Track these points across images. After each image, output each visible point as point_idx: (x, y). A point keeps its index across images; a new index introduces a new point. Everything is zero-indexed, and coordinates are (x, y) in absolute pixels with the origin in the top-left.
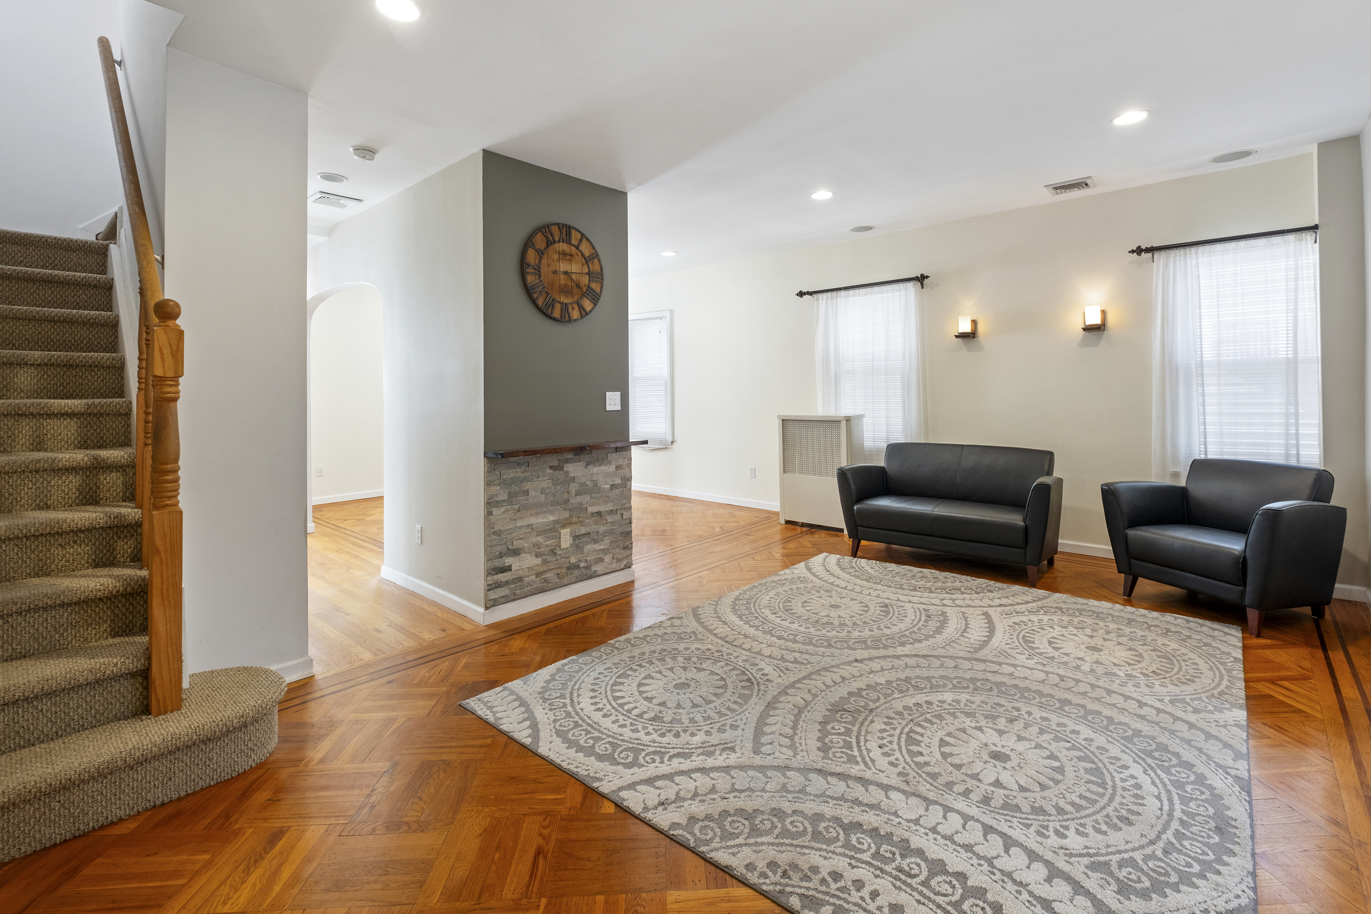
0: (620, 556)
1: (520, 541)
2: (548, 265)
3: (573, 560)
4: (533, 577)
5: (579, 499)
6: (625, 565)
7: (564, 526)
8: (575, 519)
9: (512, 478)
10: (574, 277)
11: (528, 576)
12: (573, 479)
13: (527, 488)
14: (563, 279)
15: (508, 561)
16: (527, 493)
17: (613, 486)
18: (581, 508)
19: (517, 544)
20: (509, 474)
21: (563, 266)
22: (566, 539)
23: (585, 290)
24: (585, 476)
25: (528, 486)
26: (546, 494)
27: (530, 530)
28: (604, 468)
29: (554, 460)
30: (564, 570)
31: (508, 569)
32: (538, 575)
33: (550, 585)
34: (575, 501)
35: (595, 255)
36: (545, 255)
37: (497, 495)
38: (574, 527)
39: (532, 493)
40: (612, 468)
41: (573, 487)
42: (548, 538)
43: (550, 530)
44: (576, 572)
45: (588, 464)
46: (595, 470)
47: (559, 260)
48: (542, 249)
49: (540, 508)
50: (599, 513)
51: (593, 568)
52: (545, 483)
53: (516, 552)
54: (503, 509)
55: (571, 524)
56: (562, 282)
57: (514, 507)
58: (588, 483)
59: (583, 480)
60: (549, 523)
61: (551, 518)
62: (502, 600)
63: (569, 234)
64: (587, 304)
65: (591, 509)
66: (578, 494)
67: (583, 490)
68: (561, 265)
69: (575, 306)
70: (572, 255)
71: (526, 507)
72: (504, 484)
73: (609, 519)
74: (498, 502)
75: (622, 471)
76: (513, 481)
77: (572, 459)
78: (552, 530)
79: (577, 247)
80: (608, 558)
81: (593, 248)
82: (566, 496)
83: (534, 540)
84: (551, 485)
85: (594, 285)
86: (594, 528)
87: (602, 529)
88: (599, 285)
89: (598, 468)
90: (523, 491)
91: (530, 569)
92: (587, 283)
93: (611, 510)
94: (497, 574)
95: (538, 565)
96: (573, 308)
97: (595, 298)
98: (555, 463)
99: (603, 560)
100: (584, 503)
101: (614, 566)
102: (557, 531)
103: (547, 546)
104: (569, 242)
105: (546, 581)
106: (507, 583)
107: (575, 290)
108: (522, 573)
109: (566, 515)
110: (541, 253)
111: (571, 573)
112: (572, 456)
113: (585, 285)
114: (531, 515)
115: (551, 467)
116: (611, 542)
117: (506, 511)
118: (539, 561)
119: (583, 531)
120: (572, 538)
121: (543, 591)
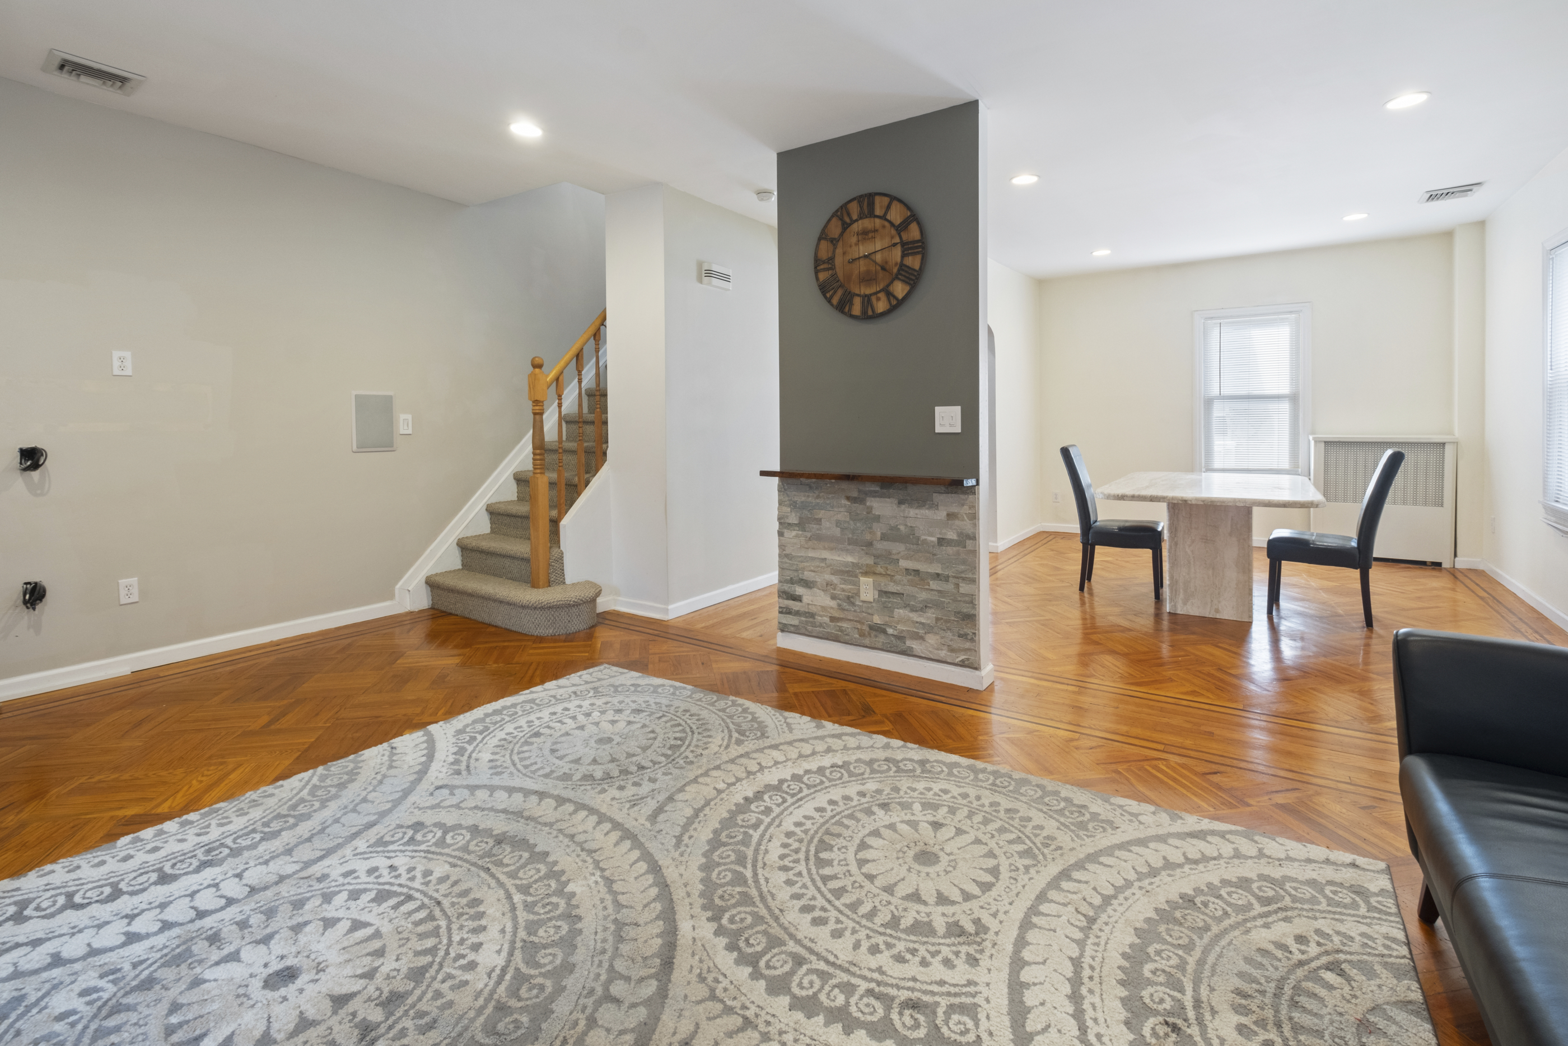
0: (955, 646)
1: (813, 574)
2: (844, 253)
3: (877, 619)
4: (827, 620)
5: (886, 545)
6: (963, 661)
7: (866, 574)
8: (879, 569)
9: (802, 502)
10: (878, 257)
11: (821, 616)
12: (877, 518)
13: (820, 516)
14: (862, 266)
15: (799, 590)
16: (819, 521)
17: (941, 541)
18: (888, 558)
19: (808, 575)
20: (800, 497)
21: (864, 249)
22: (867, 589)
23: (895, 270)
24: (896, 517)
25: (821, 514)
26: (843, 529)
27: (823, 565)
28: (925, 512)
29: (852, 489)
30: (865, 628)
31: (798, 598)
32: (833, 619)
33: (847, 637)
34: (881, 546)
35: (913, 217)
36: (840, 243)
37: (787, 517)
38: (879, 579)
39: (826, 524)
40: (941, 514)
41: (879, 529)
42: (845, 582)
43: (848, 572)
44: (882, 639)
45: (901, 502)
46: (912, 512)
47: (857, 244)
48: (836, 236)
49: (834, 543)
50: (917, 572)
51: (909, 643)
52: (842, 516)
53: (808, 584)
54: (794, 533)
55: (875, 573)
56: (863, 269)
57: (806, 534)
58: (902, 528)
59: (893, 523)
60: (846, 564)
61: (850, 559)
62: (792, 629)
63: (871, 205)
64: (900, 289)
65: (904, 564)
66: (884, 537)
67: (892, 535)
68: (861, 247)
69: (882, 295)
70: (875, 231)
71: (819, 538)
72: (794, 505)
73: (934, 585)
74: (789, 524)
75: (957, 522)
76: (804, 506)
77: (876, 492)
78: (849, 573)
79: (883, 217)
80: (932, 639)
81: (908, 208)
82: (868, 537)
83: (828, 577)
84: (848, 519)
85: (910, 261)
86: (909, 590)
87: (923, 595)
88: (918, 258)
89: (917, 511)
90: (816, 519)
91: (824, 608)
92: (899, 260)
93: (938, 575)
94: (787, 599)
95: (832, 608)
96: (878, 299)
97: (913, 278)
98: (855, 494)
99: (922, 638)
100: (894, 552)
101: (943, 654)
102: (856, 576)
103: (843, 590)
104: (871, 214)
105: (841, 629)
106: (797, 613)
107: (881, 274)
108: (813, 609)
109: (870, 561)
110: (834, 242)
111: (876, 636)
112: (878, 489)
113: (896, 264)
114: (825, 549)
115: (848, 498)
116: (937, 619)
117: (797, 536)
118: (833, 604)
119: (892, 588)
120: (877, 593)
121: (836, 639)
